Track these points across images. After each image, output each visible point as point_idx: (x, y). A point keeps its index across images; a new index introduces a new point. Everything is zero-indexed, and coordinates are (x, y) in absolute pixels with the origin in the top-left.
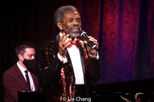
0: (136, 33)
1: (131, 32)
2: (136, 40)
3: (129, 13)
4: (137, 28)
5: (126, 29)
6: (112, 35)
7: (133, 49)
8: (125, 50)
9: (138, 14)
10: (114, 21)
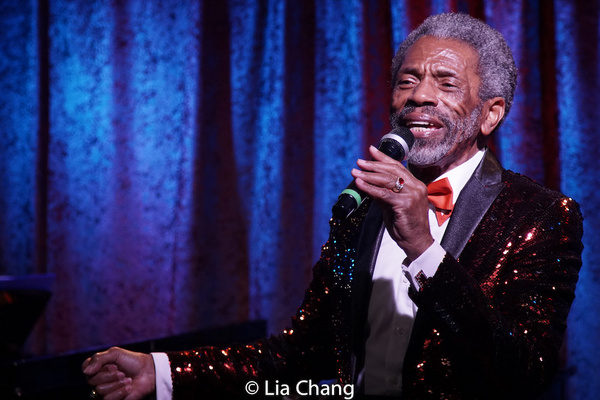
0: (189, 142)
1: (169, 137)
2: (188, 167)
3: (154, 60)
4: (192, 120)
5: (146, 125)
6: (89, 153)
7: (178, 204)
8: (147, 209)
9: (194, 60)
10: (97, 92)
